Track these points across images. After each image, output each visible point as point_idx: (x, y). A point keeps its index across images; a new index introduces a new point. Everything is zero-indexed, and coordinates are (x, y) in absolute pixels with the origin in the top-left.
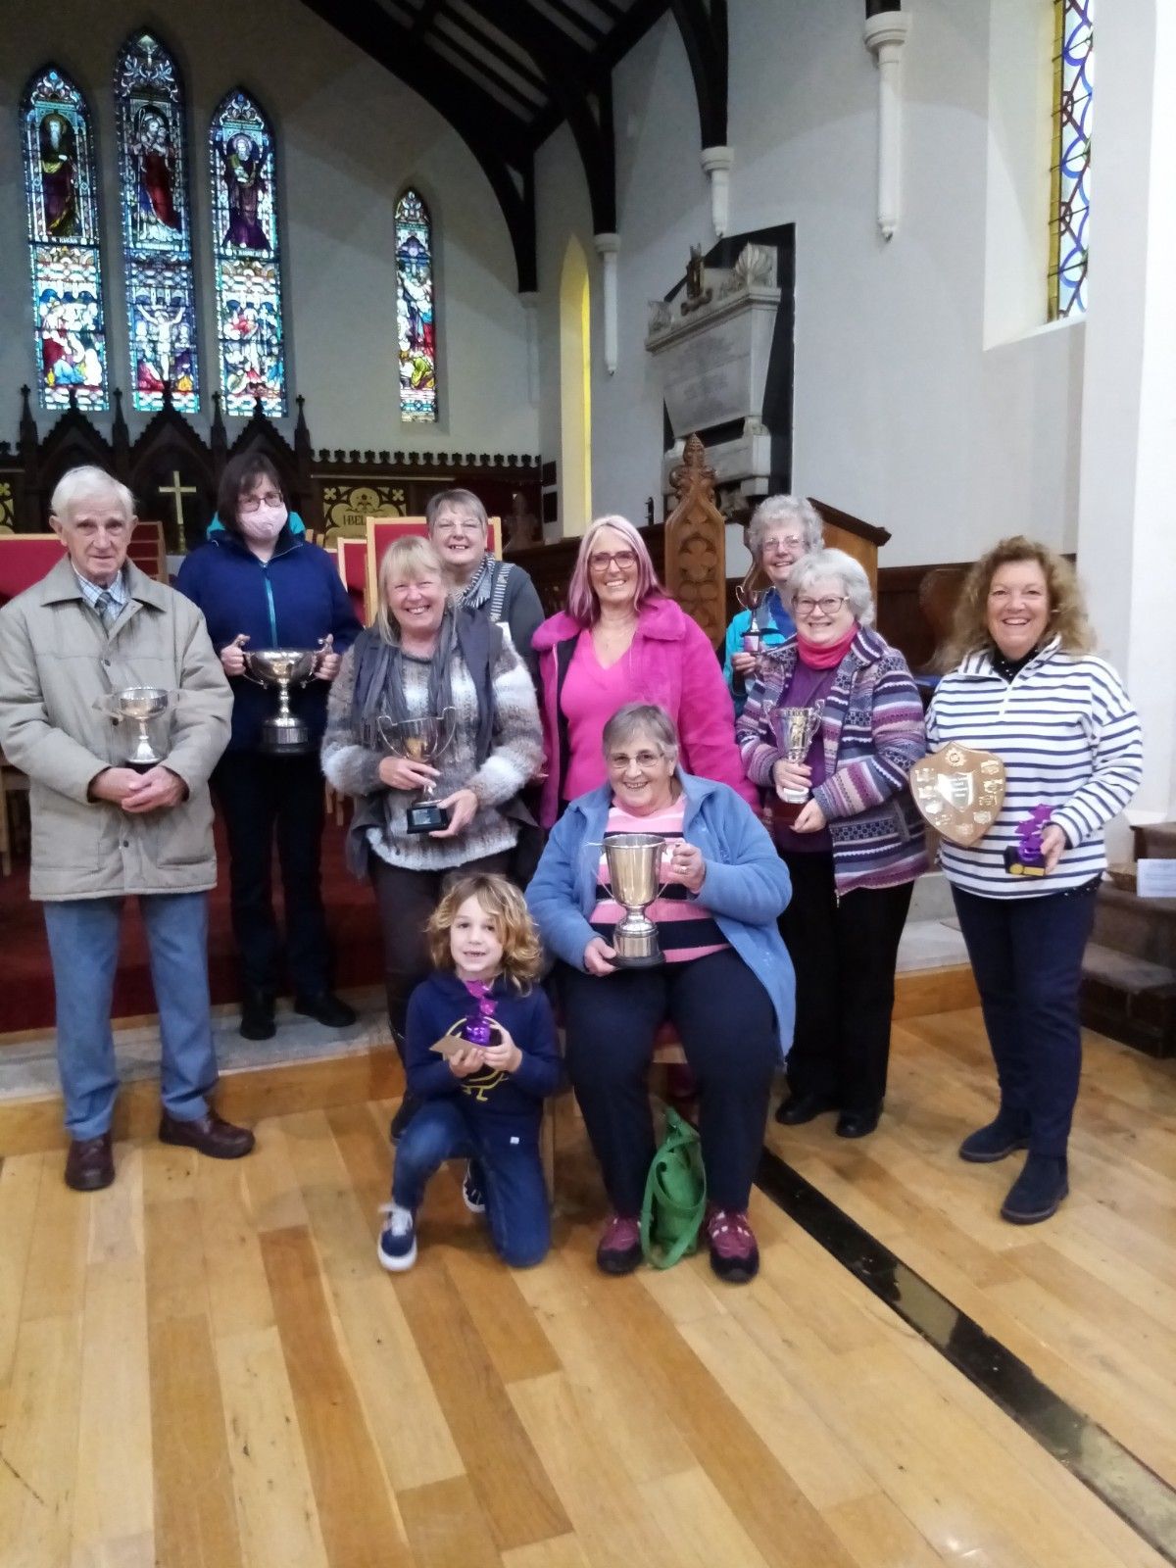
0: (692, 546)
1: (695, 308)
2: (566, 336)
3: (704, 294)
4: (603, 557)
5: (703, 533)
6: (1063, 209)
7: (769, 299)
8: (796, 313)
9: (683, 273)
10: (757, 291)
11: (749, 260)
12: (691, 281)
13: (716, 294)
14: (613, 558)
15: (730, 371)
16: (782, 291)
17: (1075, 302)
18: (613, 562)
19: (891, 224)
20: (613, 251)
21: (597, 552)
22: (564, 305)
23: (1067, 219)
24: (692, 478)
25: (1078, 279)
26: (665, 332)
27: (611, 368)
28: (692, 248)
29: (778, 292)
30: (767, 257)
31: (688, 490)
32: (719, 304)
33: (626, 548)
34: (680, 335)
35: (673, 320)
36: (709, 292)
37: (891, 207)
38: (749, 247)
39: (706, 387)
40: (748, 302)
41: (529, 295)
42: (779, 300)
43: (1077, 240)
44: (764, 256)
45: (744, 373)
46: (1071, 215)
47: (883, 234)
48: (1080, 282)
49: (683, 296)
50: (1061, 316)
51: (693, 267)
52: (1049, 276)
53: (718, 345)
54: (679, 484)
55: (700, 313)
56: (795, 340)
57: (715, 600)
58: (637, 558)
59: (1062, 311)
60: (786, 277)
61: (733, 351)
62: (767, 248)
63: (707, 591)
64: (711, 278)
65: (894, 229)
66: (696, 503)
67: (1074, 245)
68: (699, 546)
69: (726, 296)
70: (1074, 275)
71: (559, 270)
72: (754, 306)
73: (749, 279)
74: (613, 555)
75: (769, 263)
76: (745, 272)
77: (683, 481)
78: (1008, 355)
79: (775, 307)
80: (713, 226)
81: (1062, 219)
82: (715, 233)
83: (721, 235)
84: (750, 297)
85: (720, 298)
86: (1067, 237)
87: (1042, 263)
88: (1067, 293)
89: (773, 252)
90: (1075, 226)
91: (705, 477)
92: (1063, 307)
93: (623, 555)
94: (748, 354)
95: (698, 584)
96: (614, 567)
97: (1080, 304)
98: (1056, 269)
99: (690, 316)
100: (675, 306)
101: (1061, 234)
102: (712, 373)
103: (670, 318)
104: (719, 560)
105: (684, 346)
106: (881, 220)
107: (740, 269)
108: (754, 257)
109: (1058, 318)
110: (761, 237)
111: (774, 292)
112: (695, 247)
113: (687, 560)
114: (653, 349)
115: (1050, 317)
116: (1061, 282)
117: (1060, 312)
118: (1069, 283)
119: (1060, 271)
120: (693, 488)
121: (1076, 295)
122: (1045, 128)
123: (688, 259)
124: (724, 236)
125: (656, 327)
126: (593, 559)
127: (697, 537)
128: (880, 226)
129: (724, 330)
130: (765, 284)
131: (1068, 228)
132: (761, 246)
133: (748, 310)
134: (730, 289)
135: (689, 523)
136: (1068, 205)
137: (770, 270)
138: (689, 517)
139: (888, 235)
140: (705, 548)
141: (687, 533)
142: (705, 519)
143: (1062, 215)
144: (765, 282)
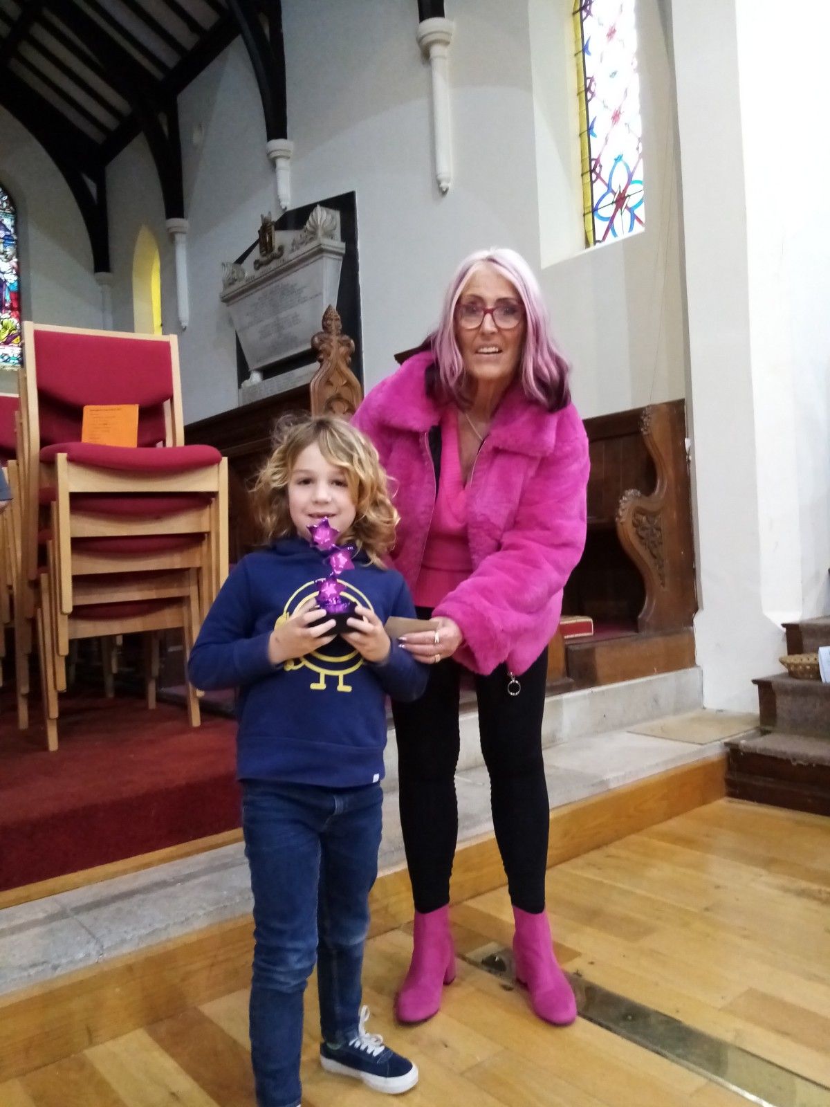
0: (335, 406)
1: (268, 262)
2: (138, 306)
3: (276, 251)
5: (344, 395)
6: (593, 163)
7: (335, 250)
8: (360, 261)
9: (256, 237)
10: (328, 243)
11: (319, 219)
12: (264, 241)
13: (288, 248)
16: (346, 245)
17: (610, 232)
19: (448, 181)
20: (183, 233)
22: (136, 281)
23: (597, 170)
24: (332, 344)
25: (610, 215)
26: (238, 286)
27: (184, 324)
28: (262, 216)
29: (343, 245)
30: (333, 218)
31: (329, 355)
32: (289, 256)
34: (253, 286)
35: (246, 275)
36: (281, 249)
37: (447, 167)
38: (319, 208)
39: (279, 327)
40: (320, 251)
41: (103, 274)
42: (344, 252)
43: (608, 185)
44: (330, 217)
45: (317, 309)
46: (601, 167)
47: (440, 189)
48: (613, 217)
49: (256, 254)
50: (597, 244)
51: (265, 229)
52: (584, 215)
53: (290, 290)
54: (321, 348)
55: (273, 265)
58: (524, 316)
59: (599, 241)
60: (349, 233)
61: (306, 293)
62: (332, 211)
64: (281, 238)
65: (450, 185)
66: (337, 368)
67: (606, 189)
68: (343, 407)
69: (298, 248)
70: (606, 211)
71: (130, 255)
72: (325, 254)
73: (320, 233)
75: (335, 223)
76: (315, 228)
79: (341, 258)
80: (279, 201)
81: (592, 171)
82: (281, 207)
83: (286, 208)
84: (322, 247)
85: (292, 251)
86: (598, 184)
87: (577, 205)
88: (601, 226)
89: (337, 215)
90: (605, 175)
91: (342, 345)
92: (599, 237)
94: (321, 294)
97: (615, 232)
98: (589, 210)
99: (261, 270)
100: (248, 264)
101: (592, 182)
102: (283, 315)
103: (244, 273)
105: (257, 295)
106: (440, 177)
107: (311, 226)
108: (322, 217)
109: (595, 246)
110: (327, 204)
111: (338, 244)
112: (266, 215)
114: (227, 300)
115: (587, 244)
116: (595, 218)
117: (596, 241)
118: (602, 219)
119: (594, 210)
120: (333, 353)
121: (610, 227)
122: (573, 104)
123: (260, 225)
124: (289, 209)
125: (231, 282)
127: (338, 398)
128: (439, 183)
129: (298, 278)
130: (332, 238)
131: (598, 176)
132: (327, 209)
133: (320, 258)
134: (302, 243)
135: (332, 384)
136: (597, 161)
137: (335, 228)
138: (331, 379)
139: (444, 190)
140: (346, 408)
141: (330, 392)
142: (345, 382)
143: (591, 169)
144: (332, 237)
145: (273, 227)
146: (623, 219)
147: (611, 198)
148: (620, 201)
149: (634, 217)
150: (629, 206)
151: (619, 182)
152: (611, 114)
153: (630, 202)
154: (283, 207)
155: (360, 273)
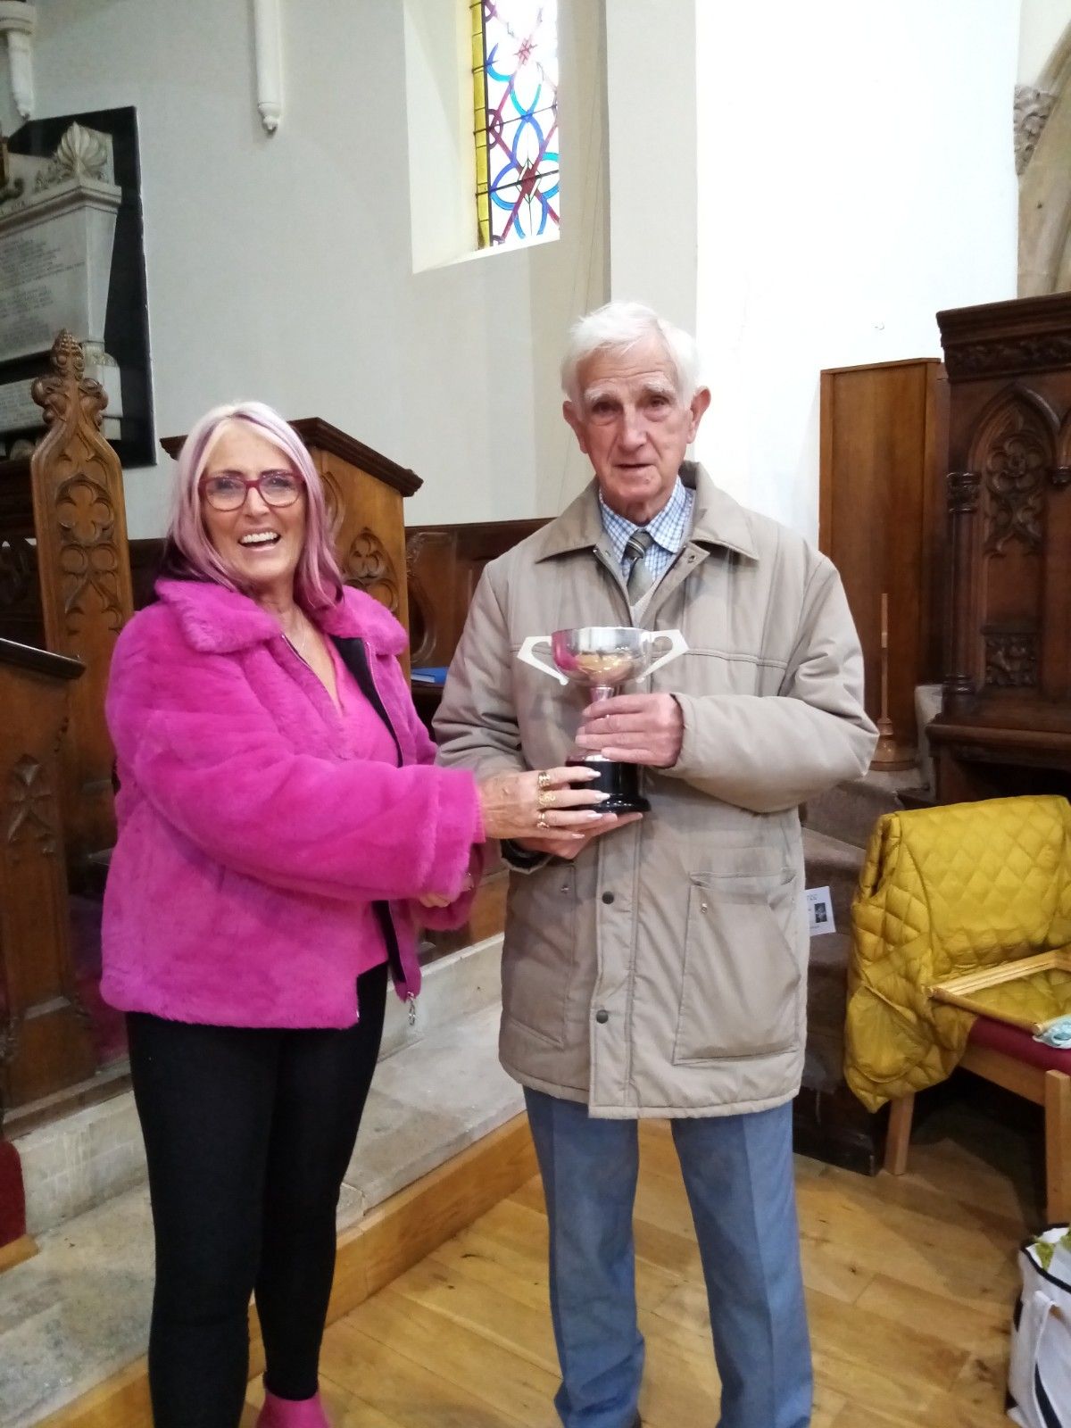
0: (74, 493)
1: (1, 201)
3: (11, 186)
4: (232, 481)
5: (90, 477)
6: (491, 117)
7: (106, 197)
8: (145, 218)
10: (91, 185)
11: (77, 146)
13: (30, 183)
14: (255, 485)
15: (57, 285)
16: (122, 191)
17: (513, 226)
18: (253, 492)
19: (276, 114)
21: (217, 470)
23: (497, 129)
24: (68, 394)
25: (514, 200)
29: (118, 190)
30: (100, 146)
31: (62, 411)
32: (32, 198)
33: (278, 464)
36: (19, 183)
37: (274, 92)
38: (76, 127)
40: (79, 198)
42: (119, 201)
43: (512, 156)
44: (95, 144)
45: (77, 287)
46: (502, 125)
47: (265, 126)
48: (518, 204)
50: (495, 243)
52: (477, 195)
53: (35, 252)
54: (48, 401)
55: (8, 207)
56: (147, 250)
57: (115, 572)
58: (303, 487)
59: (497, 238)
60: (127, 171)
61: (58, 259)
62: (98, 134)
63: (101, 560)
64: (19, 166)
65: (279, 121)
66: (78, 433)
67: (508, 161)
68: (89, 495)
69: (46, 188)
70: (508, 194)
72: (88, 203)
73: (79, 168)
74: (254, 478)
75: (103, 153)
76: (71, 159)
77: (55, 397)
78: (446, 279)
79: (115, 210)
80: (15, 103)
81: (489, 129)
82: (18, 112)
83: (26, 116)
84: (83, 191)
85: (37, 190)
86: (497, 152)
87: (467, 181)
88: (501, 217)
89: (108, 140)
90: (508, 136)
91: (86, 394)
92: (497, 231)
93: (271, 479)
94: (81, 264)
95: (88, 549)
96: (256, 503)
97: (519, 230)
98: (484, 188)
101: (489, 146)
102: (28, 287)
104: (116, 515)
106: (264, 107)
107: (64, 154)
108: (80, 141)
109: (491, 244)
110: (92, 121)
111: (110, 189)
113: (70, 515)
115: (481, 242)
116: (493, 202)
117: (493, 238)
118: (504, 205)
119: (491, 190)
120: (70, 409)
121: (513, 219)
124: (33, 117)
126: (208, 487)
127: (81, 480)
128: (262, 115)
129: (46, 233)
130: (100, 178)
131: (499, 140)
132: (90, 130)
133: (80, 208)
134: (51, 181)
135: (69, 459)
136: (497, 113)
137: (105, 162)
138: (68, 452)
139: (271, 128)
140: (95, 497)
141: (66, 472)
142: (92, 455)
143: (490, 125)
144: (99, 175)
145: (5, 147)
146: (531, 212)
147: (513, 175)
148: (528, 180)
149: (547, 210)
150: (542, 190)
151: (527, 151)
152: (518, 47)
153: (543, 185)
154: (23, 114)
155: (145, 237)
